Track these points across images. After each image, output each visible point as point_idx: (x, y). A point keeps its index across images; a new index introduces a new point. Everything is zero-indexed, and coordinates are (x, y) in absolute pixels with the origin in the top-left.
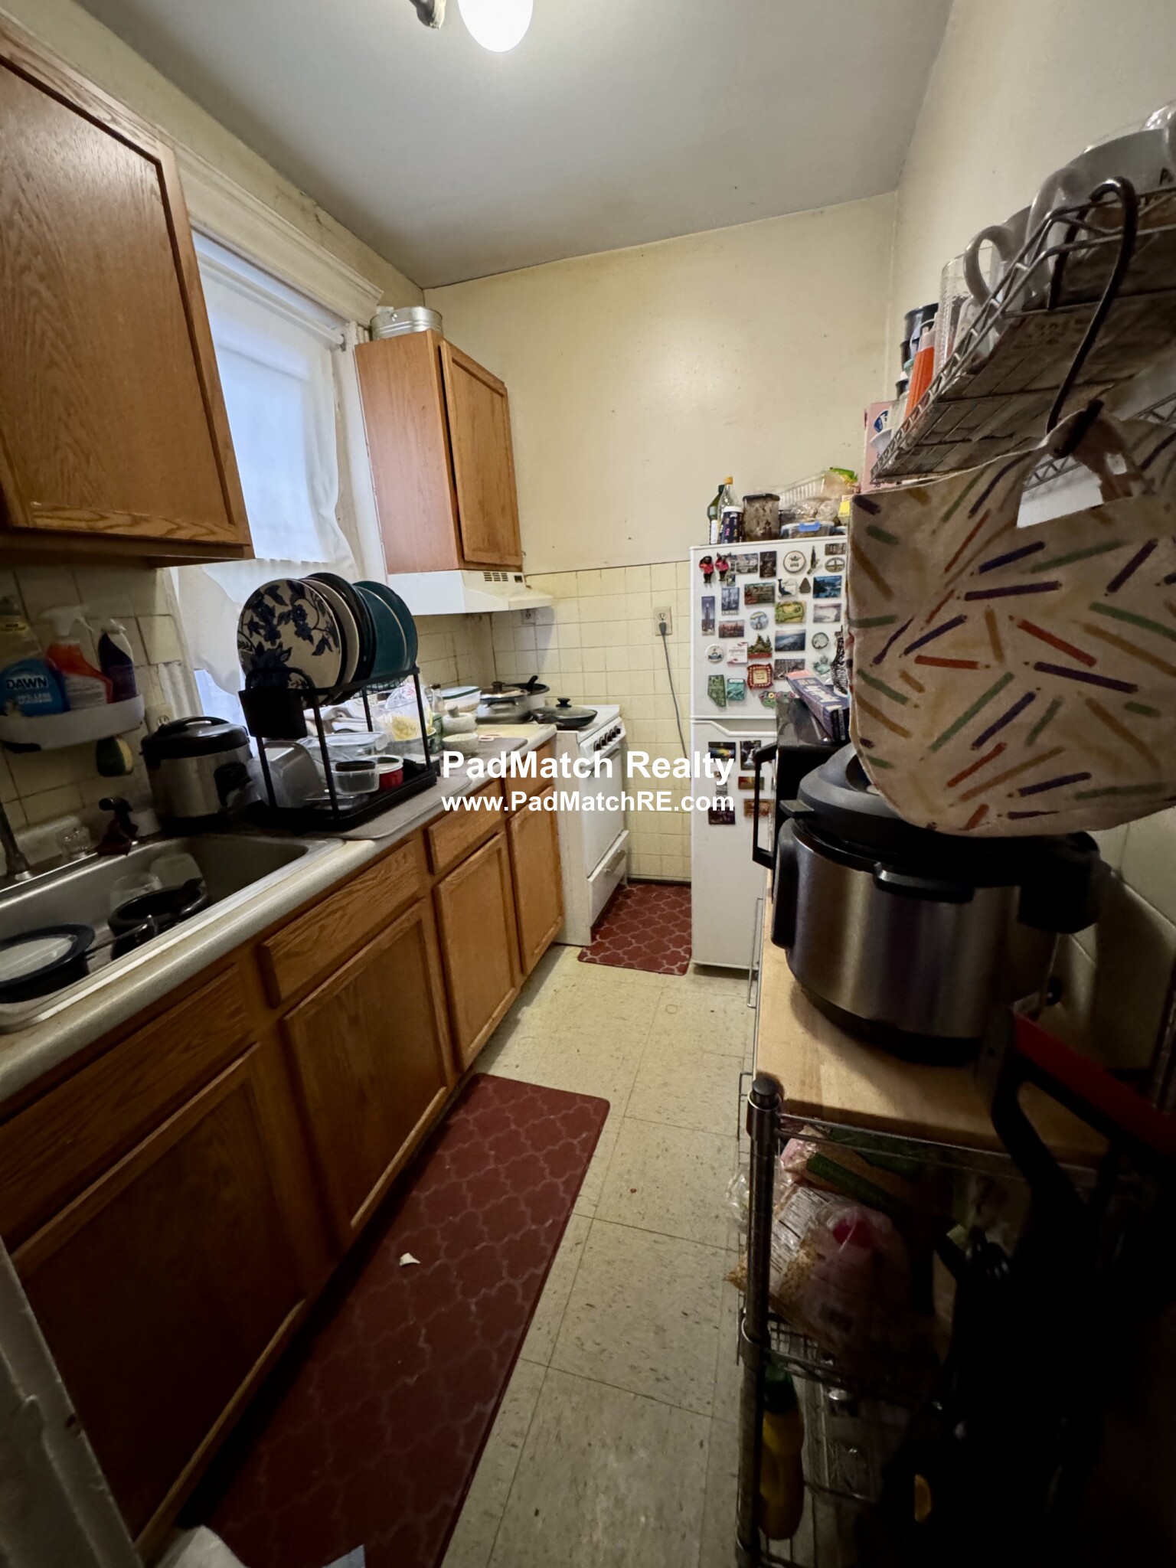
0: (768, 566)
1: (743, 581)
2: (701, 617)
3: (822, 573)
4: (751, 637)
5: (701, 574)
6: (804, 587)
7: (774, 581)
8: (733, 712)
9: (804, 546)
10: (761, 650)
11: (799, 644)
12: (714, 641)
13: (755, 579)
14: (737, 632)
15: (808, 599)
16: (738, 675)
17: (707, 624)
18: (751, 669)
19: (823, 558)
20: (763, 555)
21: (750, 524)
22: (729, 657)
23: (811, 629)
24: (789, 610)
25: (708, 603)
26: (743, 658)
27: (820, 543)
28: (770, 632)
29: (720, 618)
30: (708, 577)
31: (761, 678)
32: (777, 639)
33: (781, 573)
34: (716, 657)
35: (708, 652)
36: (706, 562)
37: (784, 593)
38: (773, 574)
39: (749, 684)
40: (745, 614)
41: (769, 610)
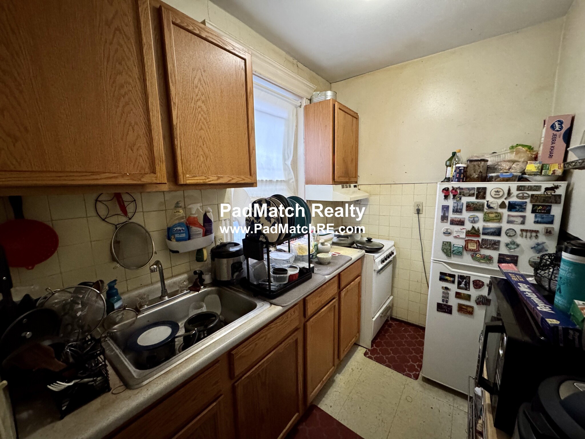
0: (481, 193)
1: (465, 200)
2: (441, 214)
3: (514, 199)
4: (468, 226)
5: (443, 195)
6: (503, 205)
7: (485, 201)
8: (454, 260)
9: (504, 186)
10: (473, 233)
11: (498, 232)
12: (447, 226)
13: (473, 199)
14: (461, 223)
15: (505, 212)
16: (461, 243)
17: (444, 218)
18: (467, 242)
19: (514, 192)
20: (478, 189)
21: (470, 171)
22: (455, 234)
23: (505, 226)
24: (492, 216)
25: (445, 208)
26: (463, 236)
27: (514, 185)
28: (480, 225)
29: (451, 215)
30: (446, 197)
31: (472, 246)
32: (484, 229)
33: (488, 198)
34: (447, 233)
35: (443, 230)
36: (446, 190)
37: (489, 207)
38: (484, 198)
39: (466, 248)
40: (466, 215)
41: (480, 215)
